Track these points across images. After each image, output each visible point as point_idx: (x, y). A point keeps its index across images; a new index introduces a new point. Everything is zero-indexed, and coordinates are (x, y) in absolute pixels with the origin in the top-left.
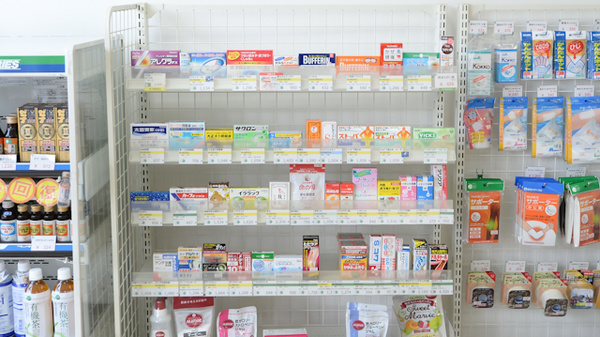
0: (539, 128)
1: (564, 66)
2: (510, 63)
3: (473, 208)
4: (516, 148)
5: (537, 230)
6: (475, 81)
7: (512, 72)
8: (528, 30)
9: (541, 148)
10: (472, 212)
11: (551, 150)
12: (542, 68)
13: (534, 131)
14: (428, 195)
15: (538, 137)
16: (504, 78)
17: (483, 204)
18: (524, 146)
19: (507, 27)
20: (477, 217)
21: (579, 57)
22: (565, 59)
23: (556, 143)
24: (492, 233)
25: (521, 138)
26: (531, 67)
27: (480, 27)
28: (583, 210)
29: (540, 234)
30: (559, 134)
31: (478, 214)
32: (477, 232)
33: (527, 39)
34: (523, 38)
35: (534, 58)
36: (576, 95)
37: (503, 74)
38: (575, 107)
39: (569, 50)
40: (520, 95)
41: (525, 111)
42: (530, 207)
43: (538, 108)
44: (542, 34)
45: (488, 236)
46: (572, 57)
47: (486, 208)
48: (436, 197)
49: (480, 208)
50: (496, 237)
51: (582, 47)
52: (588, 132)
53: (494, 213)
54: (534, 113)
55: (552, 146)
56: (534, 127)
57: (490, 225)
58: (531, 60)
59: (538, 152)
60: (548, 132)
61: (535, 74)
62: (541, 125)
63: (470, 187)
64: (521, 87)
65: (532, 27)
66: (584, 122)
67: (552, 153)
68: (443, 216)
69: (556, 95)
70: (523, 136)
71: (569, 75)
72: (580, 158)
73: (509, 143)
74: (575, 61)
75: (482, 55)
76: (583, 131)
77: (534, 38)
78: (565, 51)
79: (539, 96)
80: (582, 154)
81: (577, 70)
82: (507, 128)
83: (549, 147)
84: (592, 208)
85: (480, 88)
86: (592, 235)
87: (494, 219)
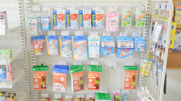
0: (63, 47)
1: (70, 24)
2: (46, 23)
3: (35, 77)
4: (54, 54)
5: (58, 86)
6: (31, 30)
7: (47, 26)
8: (56, 10)
9: (64, 55)
10: (34, 79)
11: (67, 55)
12: (61, 25)
13: (61, 48)
14: (3, 76)
15: (62, 50)
16: (44, 29)
17: (39, 76)
18: (57, 54)
19: (47, 8)
20: (37, 81)
21: (75, 20)
22: (70, 21)
23: (69, 53)
24: (43, 86)
25: (55, 51)
26: (56, 24)
27: (37, 8)
28: (74, 80)
29: (59, 88)
30: (70, 50)
31: (37, 80)
32: (37, 86)
33: (55, 13)
34: (53, 12)
35: (57, 20)
36: (76, 35)
37: (43, 27)
38: (75, 40)
39: (71, 18)
40: (55, 35)
41: (56, 41)
42: (55, 78)
43: (61, 40)
44: (61, 11)
45: (42, 87)
46: (73, 20)
47: (40, 77)
48: (7, 77)
49: (38, 77)
50: (45, 88)
51: (77, 16)
52: (80, 49)
53: (44, 79)
54: (60, 42)
55: (68, 54)
56: (61, 47)
57: (42, 83)
58: (56, 21)
59: (63, 56)
60: (66, 49)
61: (58, 27)
62: (63, 46)
63: (33, 69)
64: (55, 32)
65: (57, 8)
66: (78, 46)
67: (68, 57)
68: (7, 85)
69: (68, 35)
70: (56, 50)
71: (72, 27)
72: (78, 59)
73: (51, 53)
74: (74, 22)
75: (33, 19)
76: (78, 49)
77: (57, 13)
78: (70, 18)
79: (62, 35)
80: (78, 57)
81: (75, 26)
82: (50, 47)
83: (67, 54)
84: (79, 78)
85: (33, 32)
86: (80, 88)
87: (44, 81)
